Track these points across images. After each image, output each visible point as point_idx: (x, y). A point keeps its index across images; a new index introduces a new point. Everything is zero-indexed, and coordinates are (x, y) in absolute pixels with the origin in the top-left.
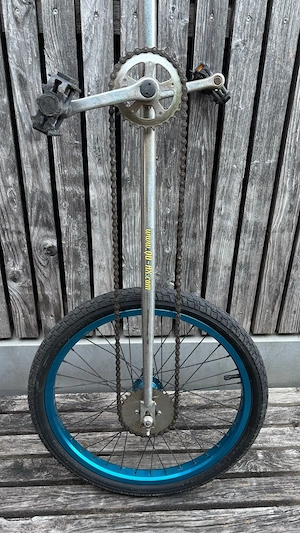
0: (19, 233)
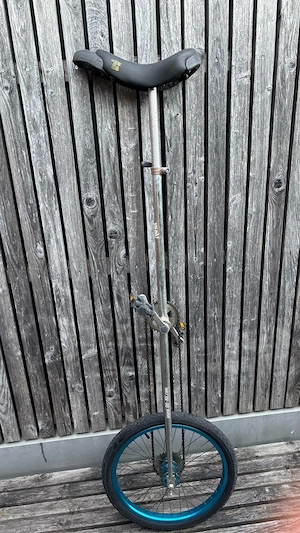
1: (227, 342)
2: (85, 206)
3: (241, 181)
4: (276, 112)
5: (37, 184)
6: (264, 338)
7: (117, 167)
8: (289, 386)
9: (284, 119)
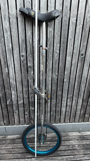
0: (28, 108)
1: (63, 102)
2: (21, 57)
3: (71, 53)
4: (83, 32)
5: (6, 49)
6: (74, 102)
7: (32, 46)
8: (81, 116)
9: (86, 34)
